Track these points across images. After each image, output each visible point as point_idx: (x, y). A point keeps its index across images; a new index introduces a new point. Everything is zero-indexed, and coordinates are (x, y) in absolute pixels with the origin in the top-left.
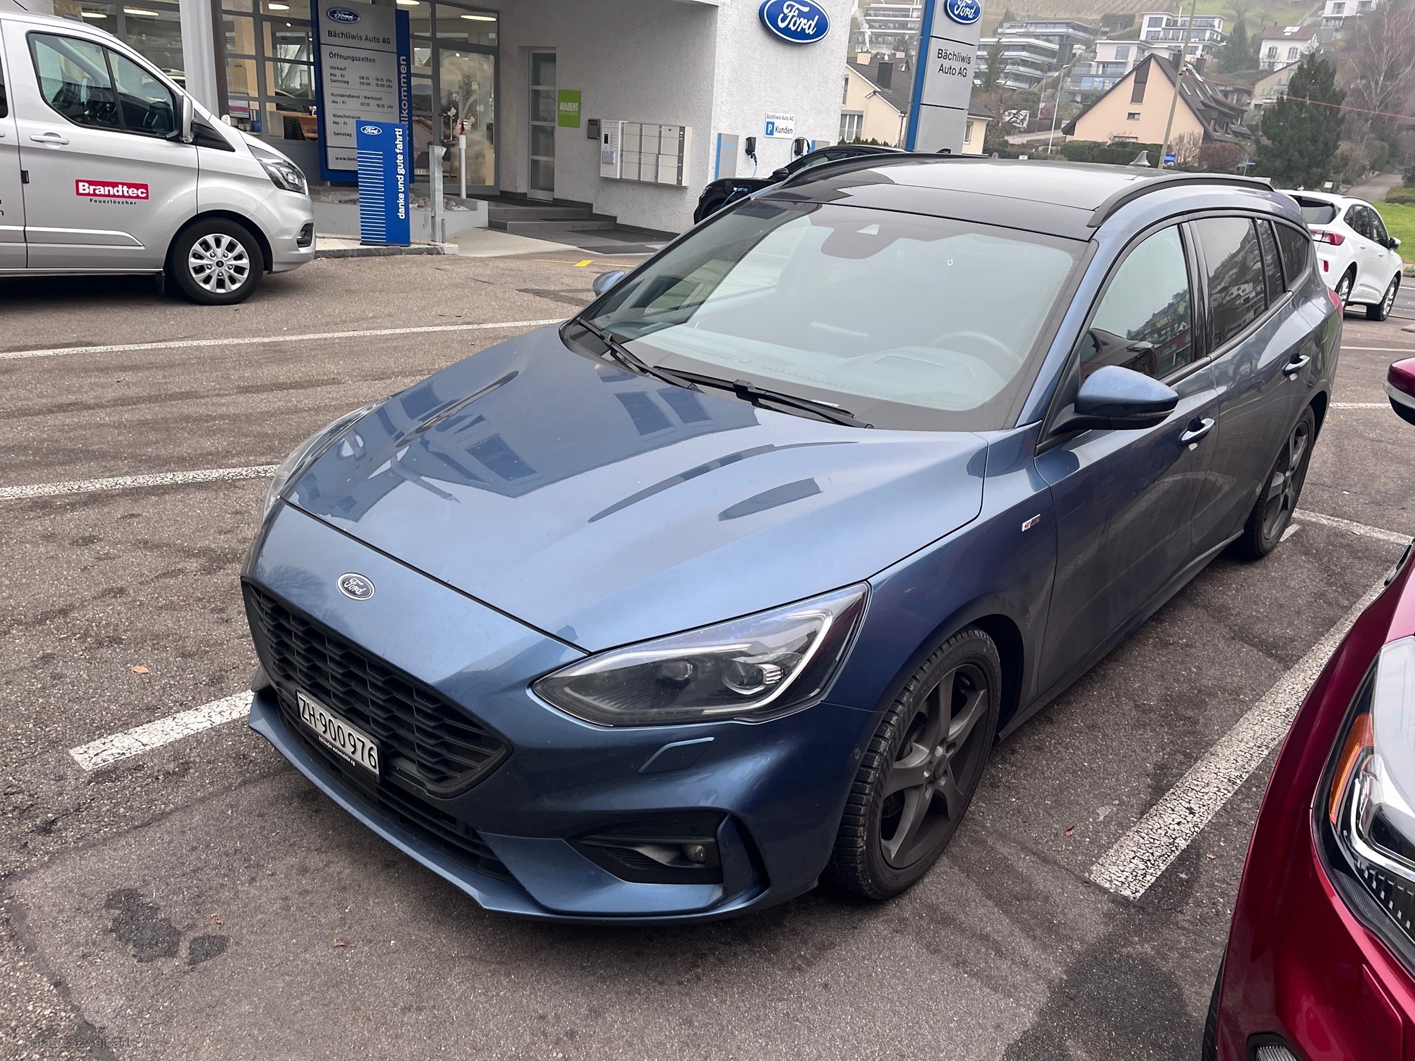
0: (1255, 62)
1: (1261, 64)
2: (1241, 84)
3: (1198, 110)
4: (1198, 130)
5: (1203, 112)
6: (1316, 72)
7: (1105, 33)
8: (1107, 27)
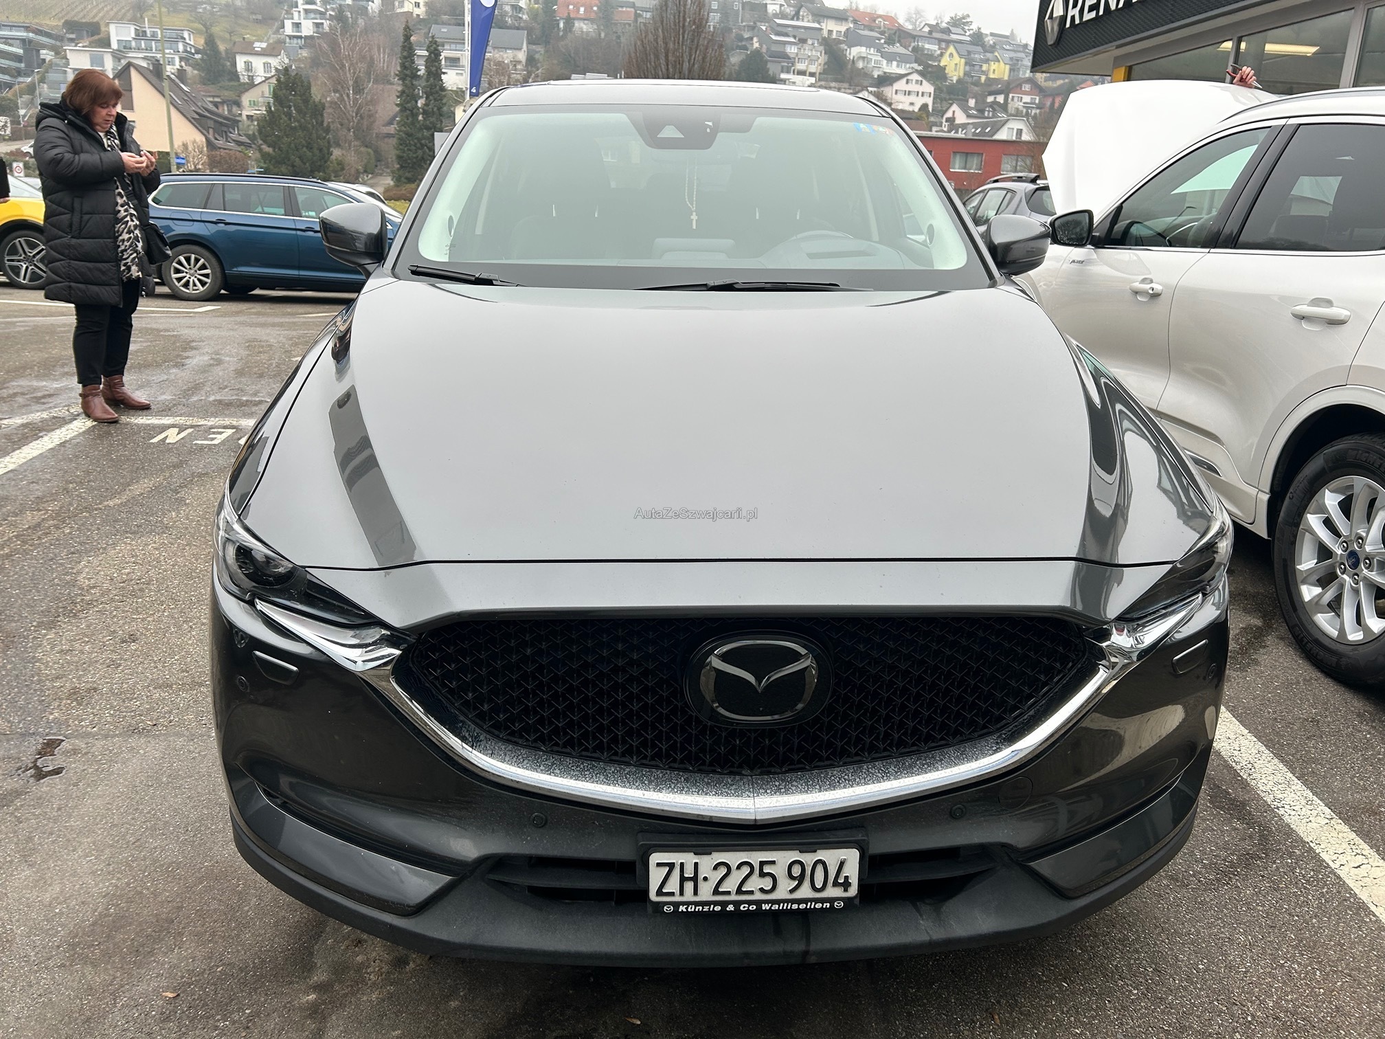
0: (235, 75)
1: (241, 77)
2: (227, 94)
3: (193, 118)
4: (200, 139)
5: (200, 121)
6: (293, 85)
7: (72, 40)
8: (73, 33)
